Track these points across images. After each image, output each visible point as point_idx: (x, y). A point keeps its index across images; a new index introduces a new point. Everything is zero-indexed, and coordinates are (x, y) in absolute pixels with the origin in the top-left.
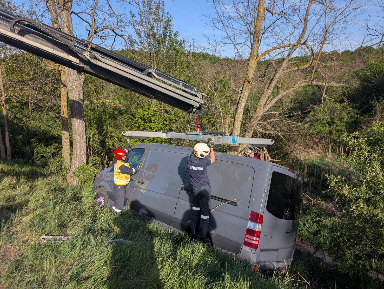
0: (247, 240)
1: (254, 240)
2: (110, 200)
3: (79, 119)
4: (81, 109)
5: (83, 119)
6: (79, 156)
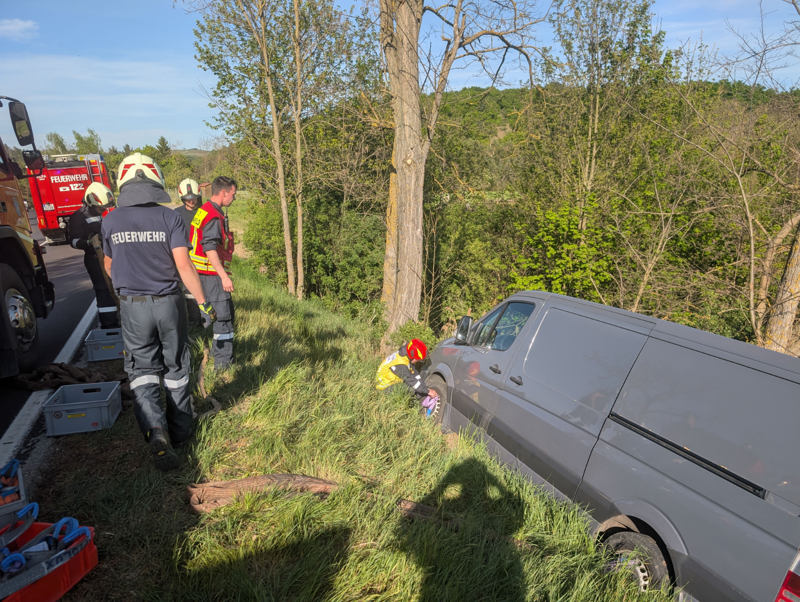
2: (450, 406)
3: (413, 228)
4: (417, 209)
5: (420, 230)
6: (405, 304)
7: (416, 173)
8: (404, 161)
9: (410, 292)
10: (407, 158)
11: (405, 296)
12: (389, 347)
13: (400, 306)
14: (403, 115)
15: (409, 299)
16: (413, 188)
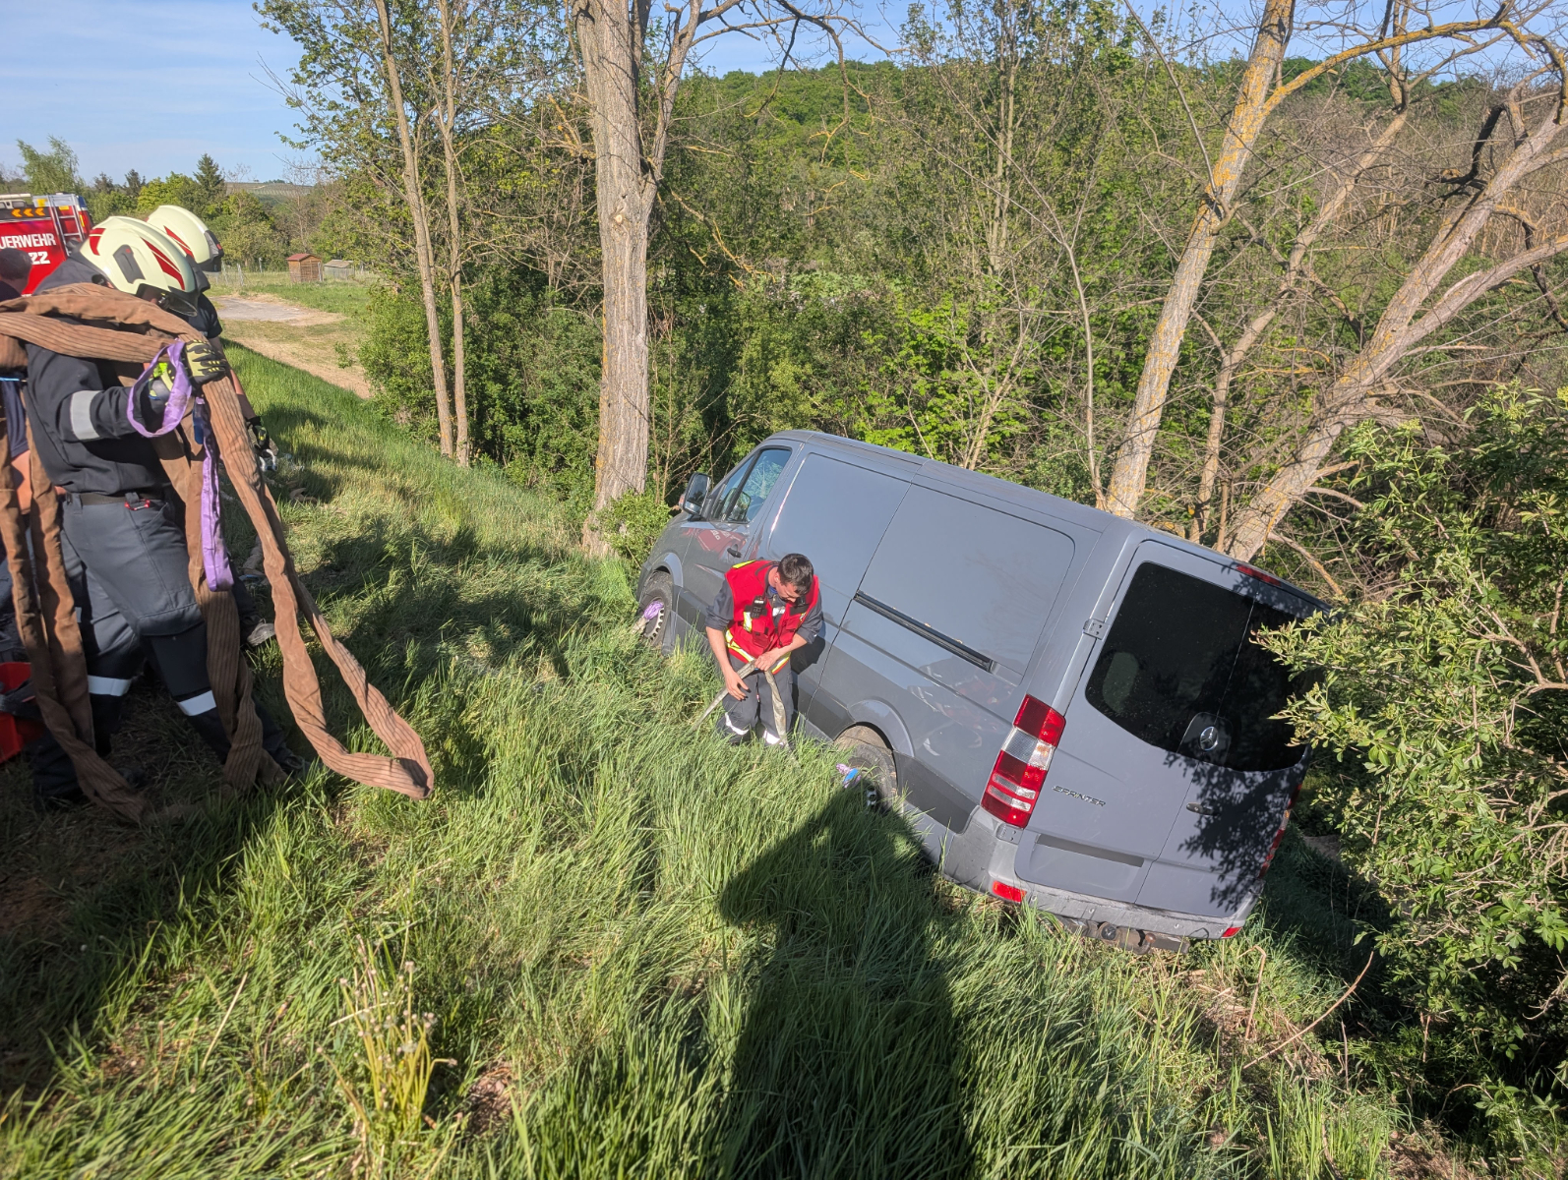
0: (993, 792)
1: (1019, 797)
2: (675, 614)
3: (629, 333)
4: (637, 300)
5: (642, 334)
7: (632, 238)
8: (611, 218)
10: (615, 213)
14: (607, 138)
15: (627, 452)
16: (627, 264)
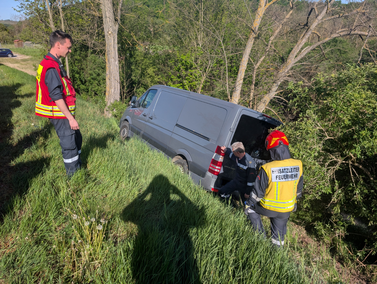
0: (211, 168)
1: (216, 168)
3: (114, 61)
4: (115, 53)
5: (117, 62)
6: (113, 93)
7: (113, 37)
8: (108, 32)
9: (115, 89)
10: (109, 31)
11: (113, 90)
12: (108, 112)
13: (111, 95)
14: (105, 12)
15: (115, 91)
16: (112, 44)
